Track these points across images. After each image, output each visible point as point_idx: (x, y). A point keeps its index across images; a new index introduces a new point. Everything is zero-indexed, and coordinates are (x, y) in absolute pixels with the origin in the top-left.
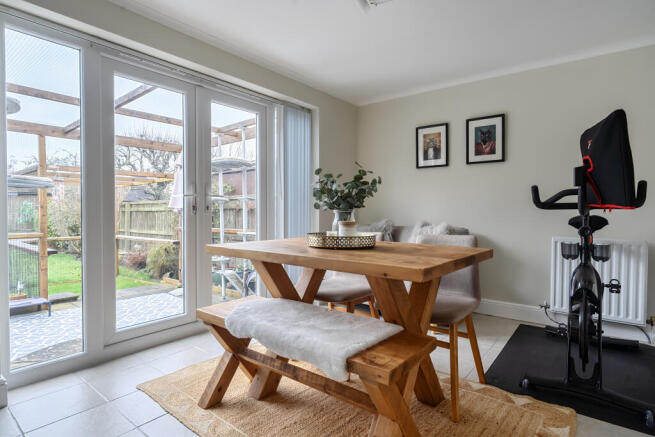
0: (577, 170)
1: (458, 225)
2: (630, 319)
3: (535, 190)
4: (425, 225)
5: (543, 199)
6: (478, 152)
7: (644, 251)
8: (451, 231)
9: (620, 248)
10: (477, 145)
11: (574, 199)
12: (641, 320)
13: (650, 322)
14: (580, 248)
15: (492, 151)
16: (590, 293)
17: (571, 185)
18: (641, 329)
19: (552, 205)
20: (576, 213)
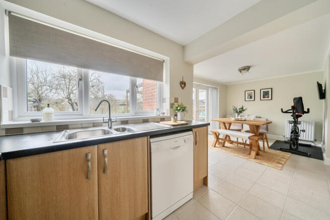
0: (292, 106)
1: (259, 115)
2: (309, 139)
3: (282, 109)
4: (249, 115)
5: (284, 111)
6: (264, 97)
7: (313, 123)
8: (257, 117)
9: (304, 122)
10: (264, 95)
11: (292, 111)
12: (312, 140)
13: (315, 140)
14: (293, 122)
15: (268, 97)
16: (296, 131)
17: (291, 108)
18: (313, 142)
19: (286, 112)
20: (292, 114)
